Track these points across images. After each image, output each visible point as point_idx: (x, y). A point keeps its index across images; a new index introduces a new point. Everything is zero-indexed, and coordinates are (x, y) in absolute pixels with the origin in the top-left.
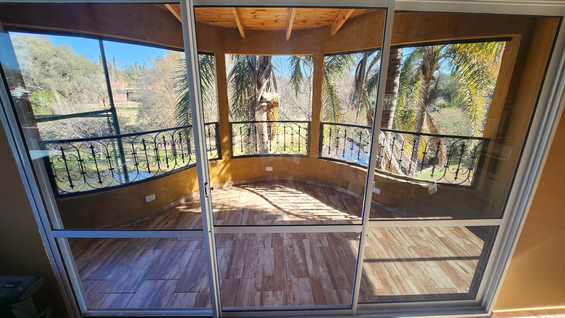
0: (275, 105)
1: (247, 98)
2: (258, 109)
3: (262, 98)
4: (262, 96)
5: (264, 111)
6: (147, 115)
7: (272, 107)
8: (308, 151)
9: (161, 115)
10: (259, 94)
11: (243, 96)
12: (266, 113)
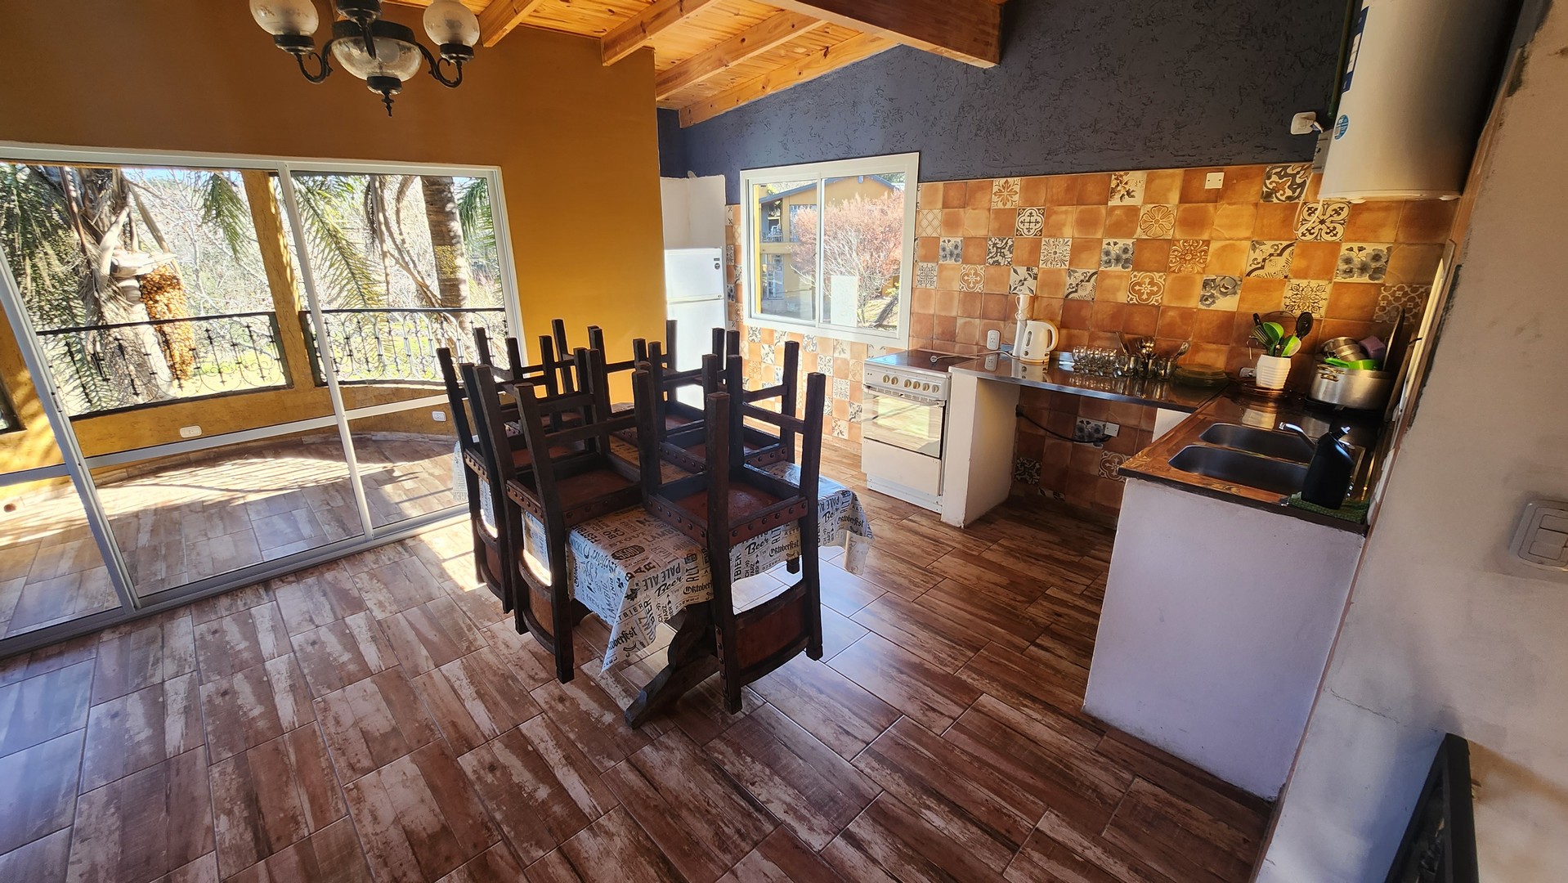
0: (169, 285)
1: (59, 269)
2: (110, 298)
3: (114, 268)
4: (112, 263)
5: (135, 302)
7: (160, 288)
8: (287, 372)
10: (98, 260)
11: (41, 265)
12: (142, 305)
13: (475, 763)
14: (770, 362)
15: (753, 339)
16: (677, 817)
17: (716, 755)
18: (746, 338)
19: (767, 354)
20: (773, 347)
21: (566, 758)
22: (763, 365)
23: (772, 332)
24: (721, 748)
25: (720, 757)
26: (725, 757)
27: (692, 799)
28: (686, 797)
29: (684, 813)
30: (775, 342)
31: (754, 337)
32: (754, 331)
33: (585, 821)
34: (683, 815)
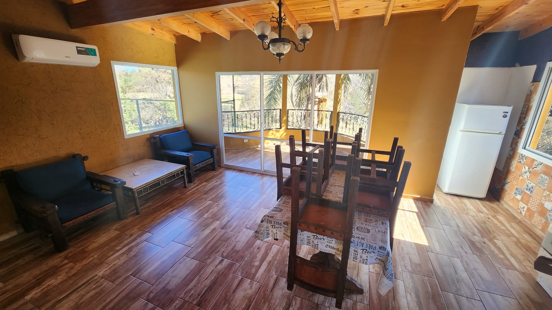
6: (247, 105)
9: (257, 106)
12: (317, 105)
13: (258, 244)
14: (526, 177)
15: (520, 161)
16: (264, 303)
17: (294, 302)
18: (517, 160)
19: (526, 172)
20: (531, 170)
21: (270, 261)
22: (521, 178)
23: (533, 160)
24: (298, 302)
25: (294, 304)
26: (295, 305)
27: (273, 304)
28: (273, 301)
29: (267, 304)
30: (534, 167)
31: (521, 160)
32: (523, 156)
33: (253, 279)
34: (266, 304)
